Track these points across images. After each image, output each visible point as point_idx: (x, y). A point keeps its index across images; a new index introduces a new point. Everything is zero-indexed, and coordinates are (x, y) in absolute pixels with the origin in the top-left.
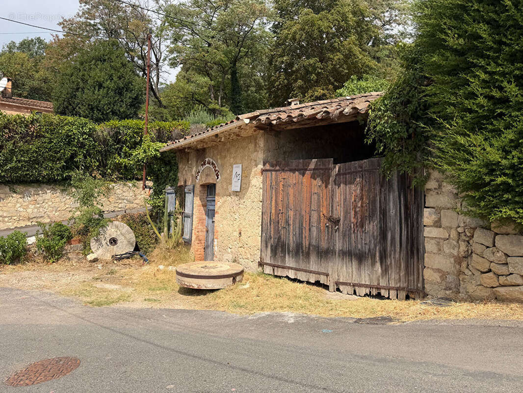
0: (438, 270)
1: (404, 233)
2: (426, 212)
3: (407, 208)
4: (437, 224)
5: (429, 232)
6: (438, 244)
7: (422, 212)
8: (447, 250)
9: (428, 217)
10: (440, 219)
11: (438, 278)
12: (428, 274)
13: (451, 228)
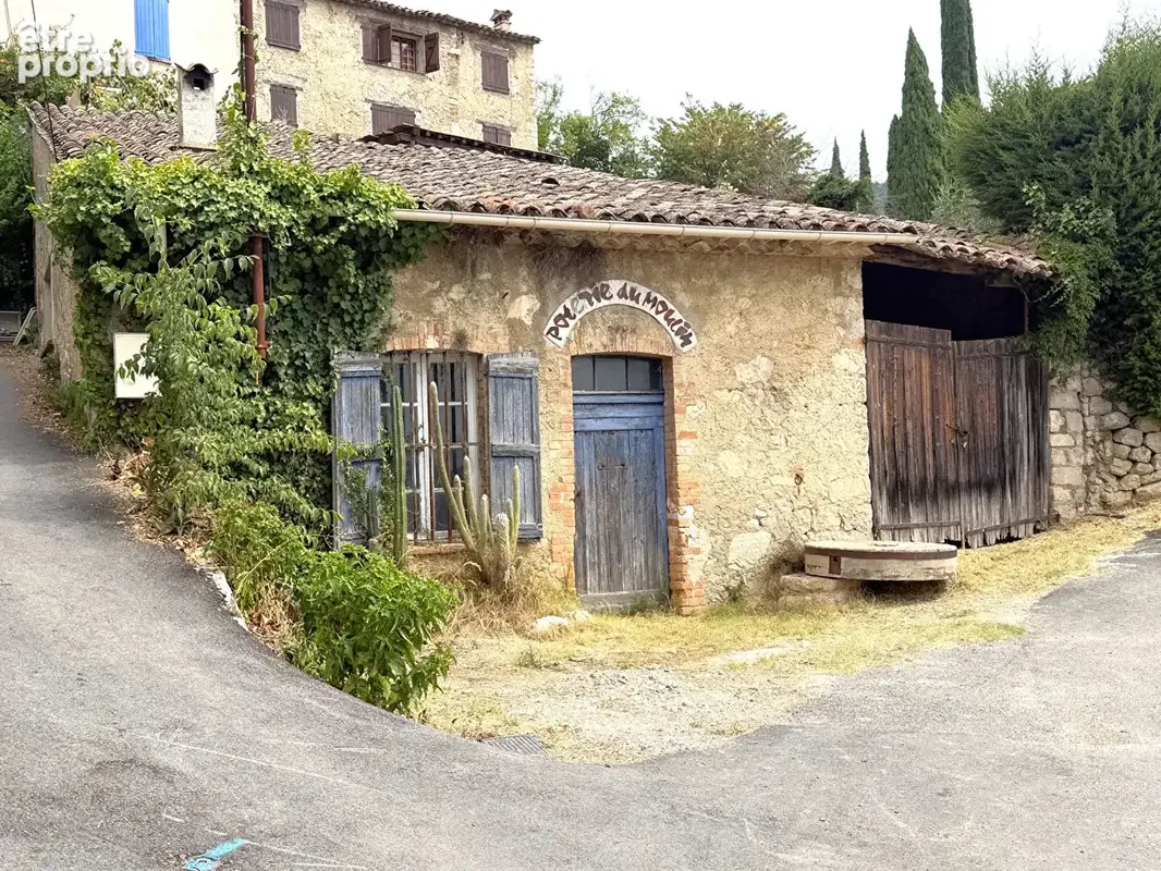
0: (1068, 486)
1: (1032, 444)
2: (1053, 415)
3: (1034, 410)
4: (1064, 430)
5: (1056, 440)
6: (1066, 454)
7: (1047, 414)
8: (1074, 459)
9: (1054, 420)
10: (1066, 423)
11: (1068, 495)
12: (1060, 494)
13: (1077, 433)
